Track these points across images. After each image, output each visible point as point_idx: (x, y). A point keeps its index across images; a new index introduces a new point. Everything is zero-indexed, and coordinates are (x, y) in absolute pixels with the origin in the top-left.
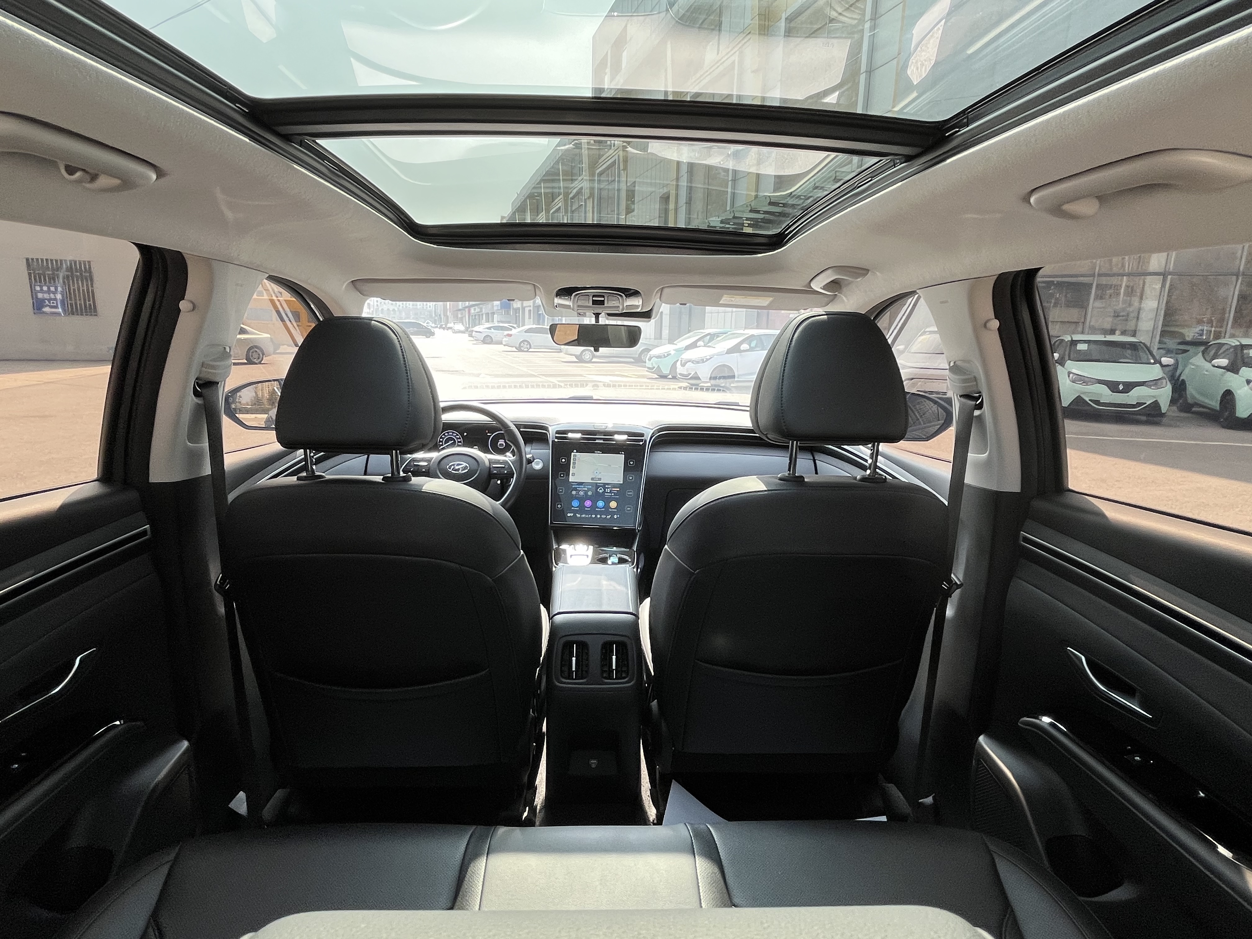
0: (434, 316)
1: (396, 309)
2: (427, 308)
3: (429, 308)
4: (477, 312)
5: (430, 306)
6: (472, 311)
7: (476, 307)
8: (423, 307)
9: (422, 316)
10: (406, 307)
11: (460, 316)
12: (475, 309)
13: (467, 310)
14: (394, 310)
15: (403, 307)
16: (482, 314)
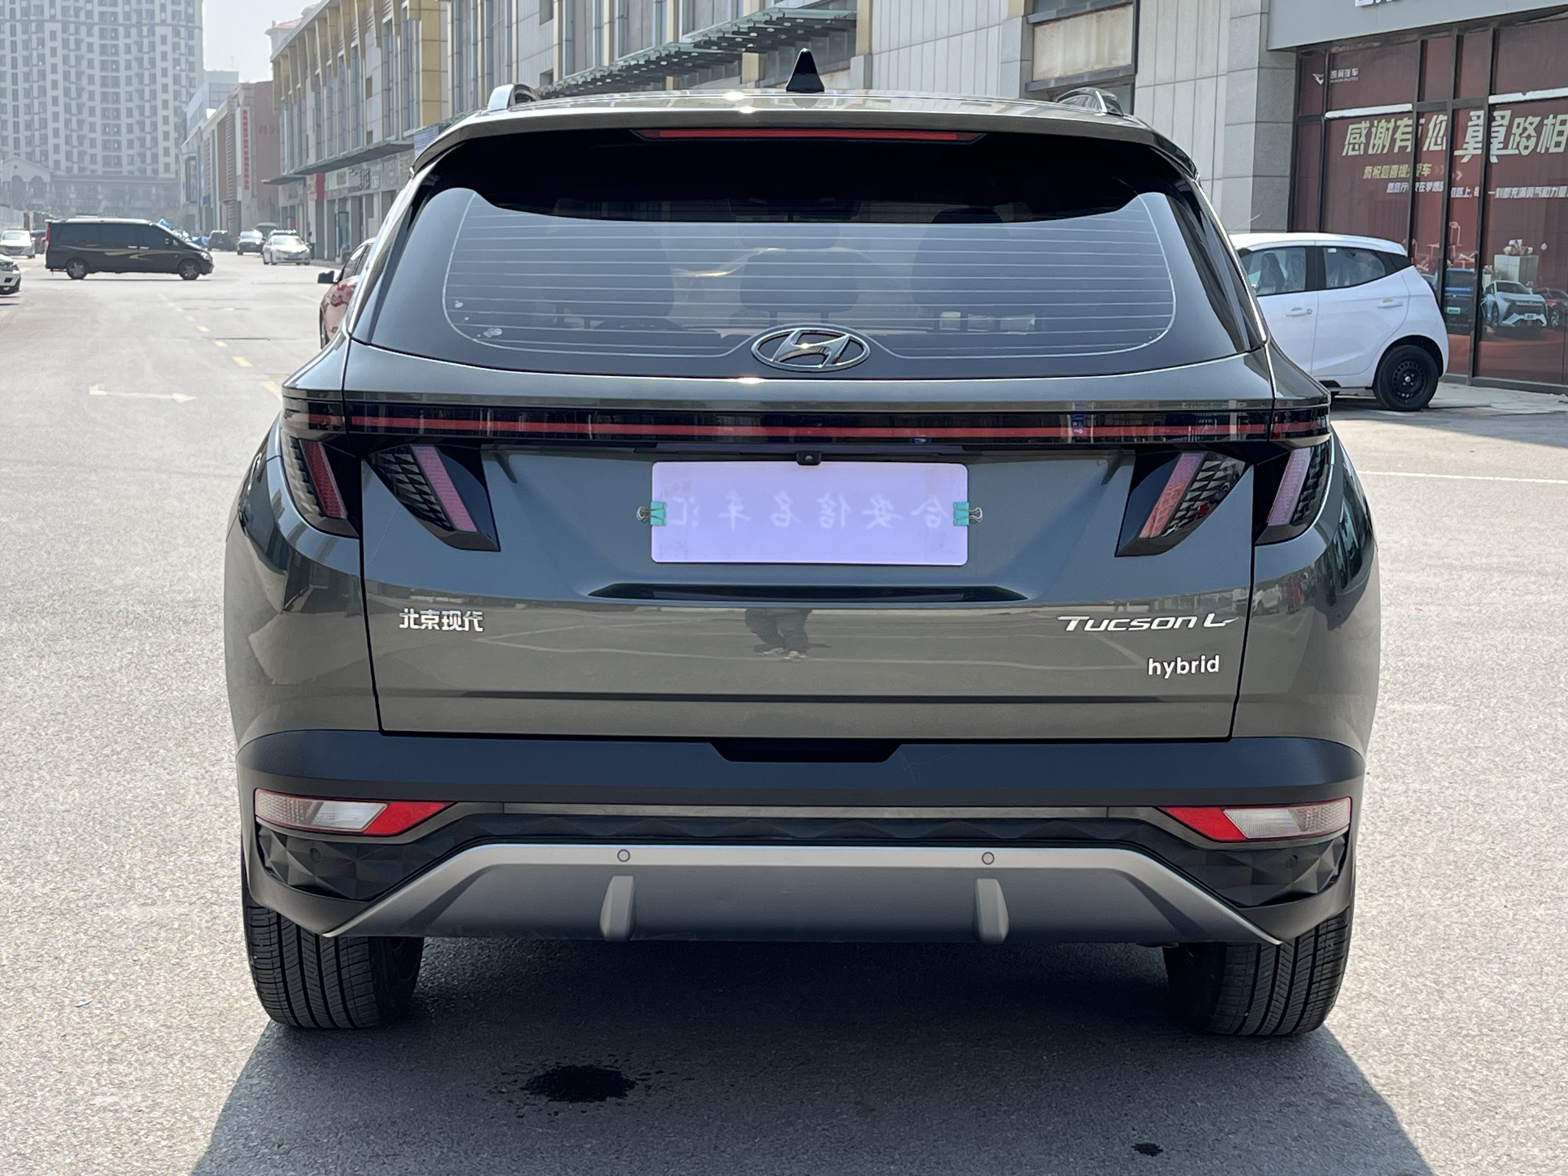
0: (183, 199)
1: (47, 178)
2: (155, 171)
3: (162, 174)
4: (350, 190)
5: (167, 166)
6: (332, 182)
7: (346, 170)
8: (143, 171)
9: (138, 204)
10: (81, 170)
11: (282, 202)
12: (341, 179)
13: (311, 180)
14: (37, 179)
15: (69, 169)
16: (370, 197)
